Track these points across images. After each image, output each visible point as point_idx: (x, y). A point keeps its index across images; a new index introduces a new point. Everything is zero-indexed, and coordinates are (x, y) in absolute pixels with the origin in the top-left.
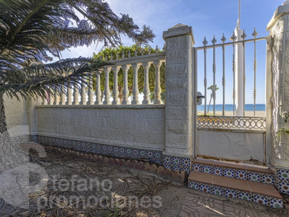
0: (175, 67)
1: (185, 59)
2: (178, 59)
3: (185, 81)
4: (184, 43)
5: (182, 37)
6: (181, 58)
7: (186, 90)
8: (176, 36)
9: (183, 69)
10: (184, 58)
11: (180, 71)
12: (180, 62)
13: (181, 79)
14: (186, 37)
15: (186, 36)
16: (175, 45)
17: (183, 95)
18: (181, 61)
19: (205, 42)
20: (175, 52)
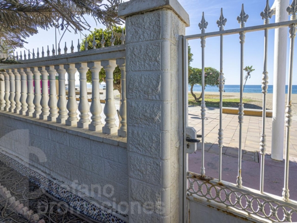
0: (141, 78)
1: (158, 62)
2: (145, 61)
3: (159, 108)
4: (156, 28)
5: (151, 14)
6: (151, 60)
7: (161, 127)
8: (142, 13)
9: (155, 83)
10: (156, 60)
11: (148, 87)
12: (149, 69)
13: (151, 105)
14: (159, 15)
15: (160, 12)
16: (140, 32)
17: (154, 138)
18: (150, 66)
19: (203, 24)
20: (141, 46)
